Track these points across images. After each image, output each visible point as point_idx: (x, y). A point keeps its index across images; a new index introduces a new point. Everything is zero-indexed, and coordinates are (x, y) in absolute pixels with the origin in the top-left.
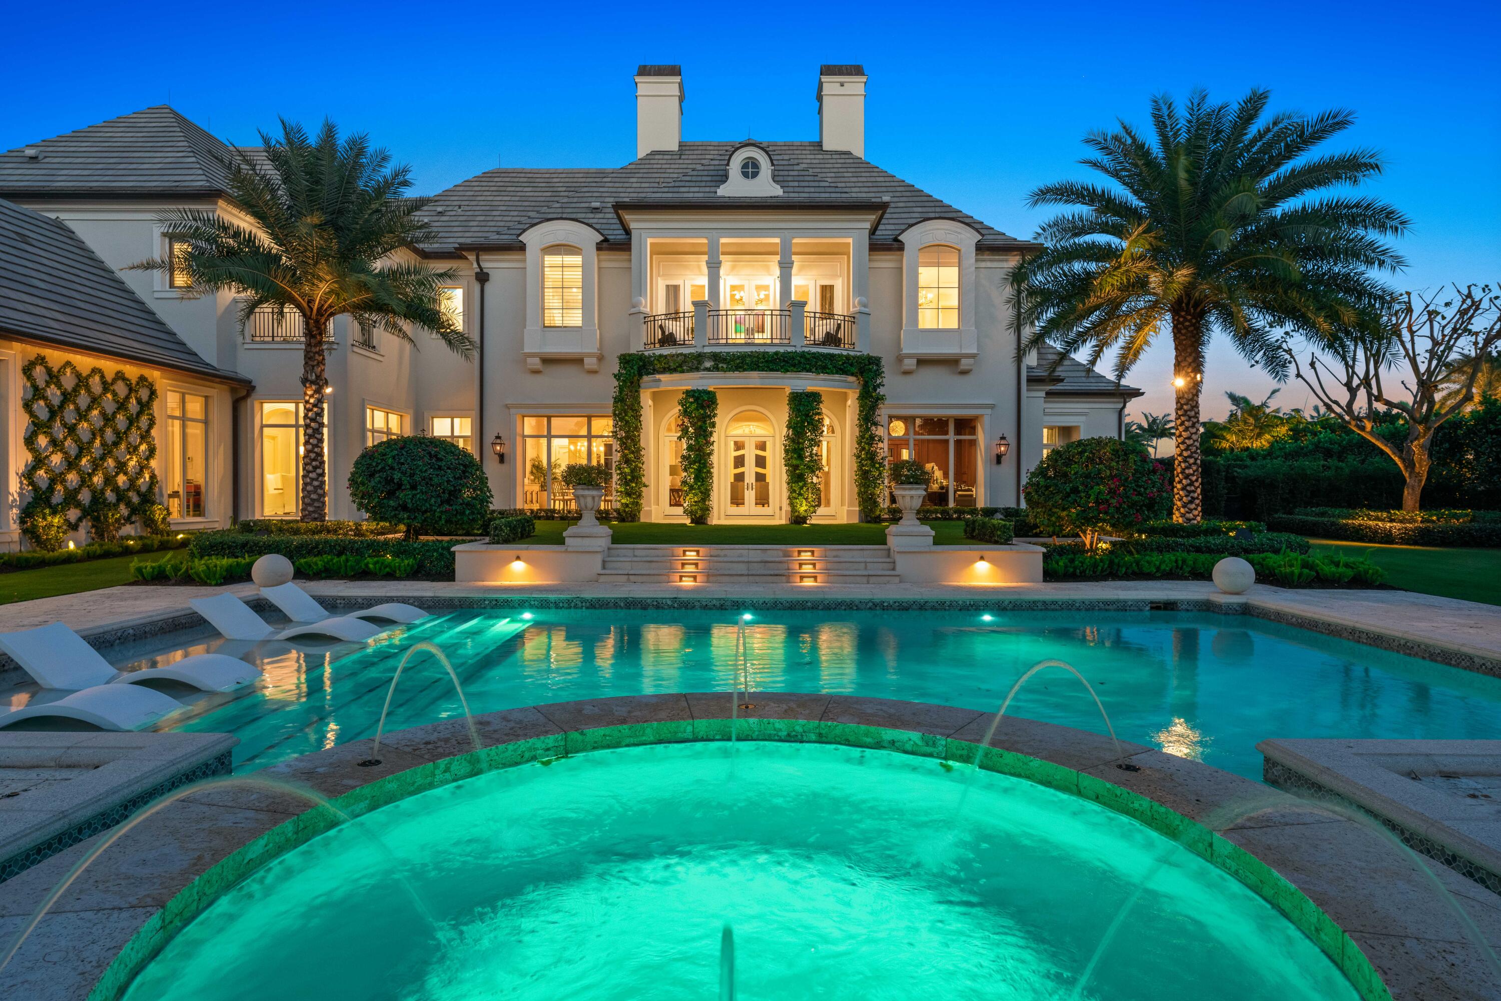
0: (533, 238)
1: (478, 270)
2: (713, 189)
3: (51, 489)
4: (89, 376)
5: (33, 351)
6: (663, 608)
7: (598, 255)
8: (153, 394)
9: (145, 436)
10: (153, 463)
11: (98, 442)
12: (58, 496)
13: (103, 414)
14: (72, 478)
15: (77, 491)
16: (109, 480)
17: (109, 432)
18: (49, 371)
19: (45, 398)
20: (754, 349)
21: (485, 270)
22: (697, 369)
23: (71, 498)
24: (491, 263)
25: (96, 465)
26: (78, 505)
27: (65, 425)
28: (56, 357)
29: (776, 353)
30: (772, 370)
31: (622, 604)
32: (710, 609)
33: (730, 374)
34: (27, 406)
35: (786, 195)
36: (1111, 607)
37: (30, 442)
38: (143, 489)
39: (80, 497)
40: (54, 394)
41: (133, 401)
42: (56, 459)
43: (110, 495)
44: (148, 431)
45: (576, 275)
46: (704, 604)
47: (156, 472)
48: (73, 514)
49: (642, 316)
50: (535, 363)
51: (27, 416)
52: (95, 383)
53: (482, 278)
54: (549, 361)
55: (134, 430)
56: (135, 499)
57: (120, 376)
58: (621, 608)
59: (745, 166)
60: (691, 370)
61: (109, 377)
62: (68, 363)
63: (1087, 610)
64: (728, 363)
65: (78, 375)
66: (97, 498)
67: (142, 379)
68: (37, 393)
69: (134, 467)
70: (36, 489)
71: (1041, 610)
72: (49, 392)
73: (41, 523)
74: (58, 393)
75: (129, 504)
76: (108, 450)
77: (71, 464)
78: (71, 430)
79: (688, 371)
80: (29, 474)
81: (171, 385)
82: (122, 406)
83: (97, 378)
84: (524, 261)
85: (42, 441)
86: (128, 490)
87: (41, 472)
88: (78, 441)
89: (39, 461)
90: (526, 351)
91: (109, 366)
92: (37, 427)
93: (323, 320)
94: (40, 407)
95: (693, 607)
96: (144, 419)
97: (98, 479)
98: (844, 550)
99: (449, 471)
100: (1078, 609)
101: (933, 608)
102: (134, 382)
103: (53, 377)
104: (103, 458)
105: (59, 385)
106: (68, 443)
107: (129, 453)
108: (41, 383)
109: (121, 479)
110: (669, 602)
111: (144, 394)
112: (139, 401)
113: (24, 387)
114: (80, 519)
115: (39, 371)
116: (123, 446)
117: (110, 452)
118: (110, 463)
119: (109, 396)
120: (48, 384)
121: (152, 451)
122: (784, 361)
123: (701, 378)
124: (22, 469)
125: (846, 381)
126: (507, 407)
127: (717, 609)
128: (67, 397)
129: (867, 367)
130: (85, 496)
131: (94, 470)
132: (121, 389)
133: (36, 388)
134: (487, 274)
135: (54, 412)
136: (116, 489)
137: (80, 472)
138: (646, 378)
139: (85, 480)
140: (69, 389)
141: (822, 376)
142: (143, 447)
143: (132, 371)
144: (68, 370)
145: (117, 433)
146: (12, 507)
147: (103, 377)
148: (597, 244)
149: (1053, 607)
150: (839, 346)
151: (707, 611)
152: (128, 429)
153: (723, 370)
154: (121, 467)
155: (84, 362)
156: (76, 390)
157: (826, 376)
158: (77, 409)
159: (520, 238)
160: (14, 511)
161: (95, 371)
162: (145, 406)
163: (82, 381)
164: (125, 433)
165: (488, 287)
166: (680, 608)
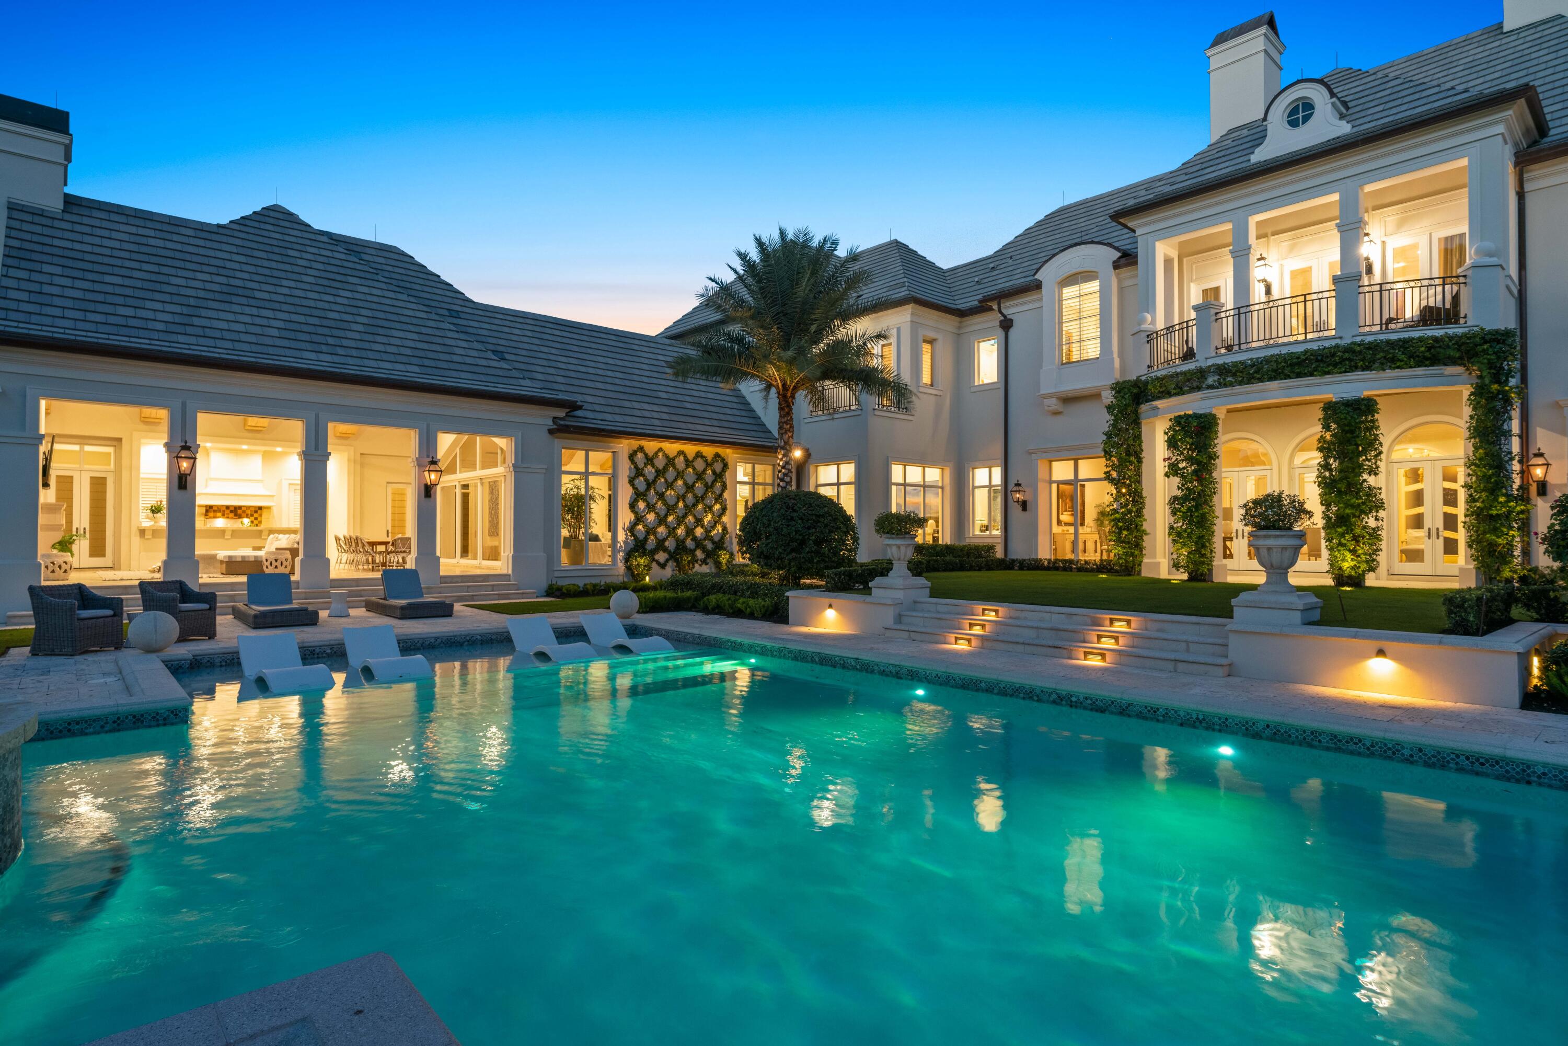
0: (1047, 275)
1: (1002, 318)
2: (1246, 158)
3: (646, 539)
4: (675, 457)
5: (635, 443)
6: (848, 668)
7: (1117, 275)
8: (725, 466)
9: (719, 498)
10: (725, 519)
11: (681, 504)
12: (651, 542)
13: (685, 483)
14: (662, 530)
15: (665, 540)
16: (690, 532)
17: (690, 496)
18: (646, 455)
19: (643, 475)
20: (1275, 351)
21: (1008, 317)
22: (1199, 389)
23: (660, 545)
24: (1012, 308)
25: (680, 520)
26: (665, 550)
27: (657, 493)
28: (651, 446)
29: (1306, 352)
30: (1299, 375)
31: (817, 659)
32: (887, 675)
33: (1238, 389)
34: (631, 482)
35: (1356, 130)
36: (1487, 769)
37: (633, 506)
38: (716, 539)
39: (667, 544)
40: (649, 471)
41: (709, 472)
42: (651, 517)
43: (689, 543)
44: (721, 495)
45: (1093, 305)
46: (882, 668)
47: (728, 526)
48: (661, 556)
49: (1144, 335)
50: (1053, 403)
51: (631, 488)
52: (680, 462)
53: (1007, 325)
54: (1069, 400)
55: (709, 495)
56: (710, 546)
57: (699, 455)
58: (816, 663)
59: (1294, 111)
60: (1194, 389)
61: (690, 458)
62: (661, 449)
63: (1427, 765)
64: (1234, 375)
65: (667, 456)
66: (680, 544)
67: (717, 455)
68: (639, 472)
69: (709, 522)
70: (636, 538)
71: (1328, 749)
72: (646, 471)
73: (635, 563)
74: (653, 471)
75: (704, 549)
76: (689, 509)
77: (662, 521)
78: (661, 496)
79: (1189, 392)
80: (631, 529)
81: (741, 459)
82: (700, 476)
83: (682, 458)
84: (1041, 299)
85: (641, 505)
86: (705, 539)
87: (640, 527)
88: (666, 503)
89: (639, 519)
90: (1042, 392)
91: (691, 449)
92: (639, 495)
93: (789, 394)
94: (640, 482)
95: (872, 672)
96: (718, 485)
97: (681, 531)
98: (1173, 622)
99: (799, 521)
100: (1409, 760)
101: (1140, 716)
102: (709, 459)
103: (649, 460)
104: (685, 516)
105: (653, 466)
106: (659, 505)
107: (706, 511)
108: (641, 465)
109: (699, 531)
110: (853, 663)
111: (718, 467)
112: (714, 472)
113: (630, 469)
114: (667, 561)
115: (640, 455)
116: (700, 507)
117: (690, 511)
118: (690, 519)
119: (690, 470)
120: (646, 465)
121: (724, 509)
122: (1317, 360)
123: (1203, 399)
124: (627, 525)
125: (1442, 375)
126: (1029, 453)
127: (893, 676)
128: (659, 473)
129: (1480, 348)
130: (670, 544)
131: (678, 525)
132: (699, 465)
133: (637, 468)
134: (1011, 321)
135: (650, 485)
136: (695, 539)
137: (667, 526)
138: (1144, 407)
139: (672, 531)
140: (661, 467)
141: (1389, 373)
142: (717, 507)
143: (709, 451)
144: (660, 454)
145: (695, 496)
146: (619, 551)
147: (685, 456)
148: (1114, 262)
149: (1352, 747)
150: (1456, 322)
151: (884, 678)
152: (705, 494)
153: (1231, 385)
154: (699, 521)
155: (672, 448)
156: (665, 468)
157: (1397, 373)
158: (666, 481)
159: (1036, 277)
160: (621, 554)
161: (681, 453)
162: (719, 476)
163: (670, 461)
164: (702, 497)
165: (1012, 332)
166: (861, 670)
